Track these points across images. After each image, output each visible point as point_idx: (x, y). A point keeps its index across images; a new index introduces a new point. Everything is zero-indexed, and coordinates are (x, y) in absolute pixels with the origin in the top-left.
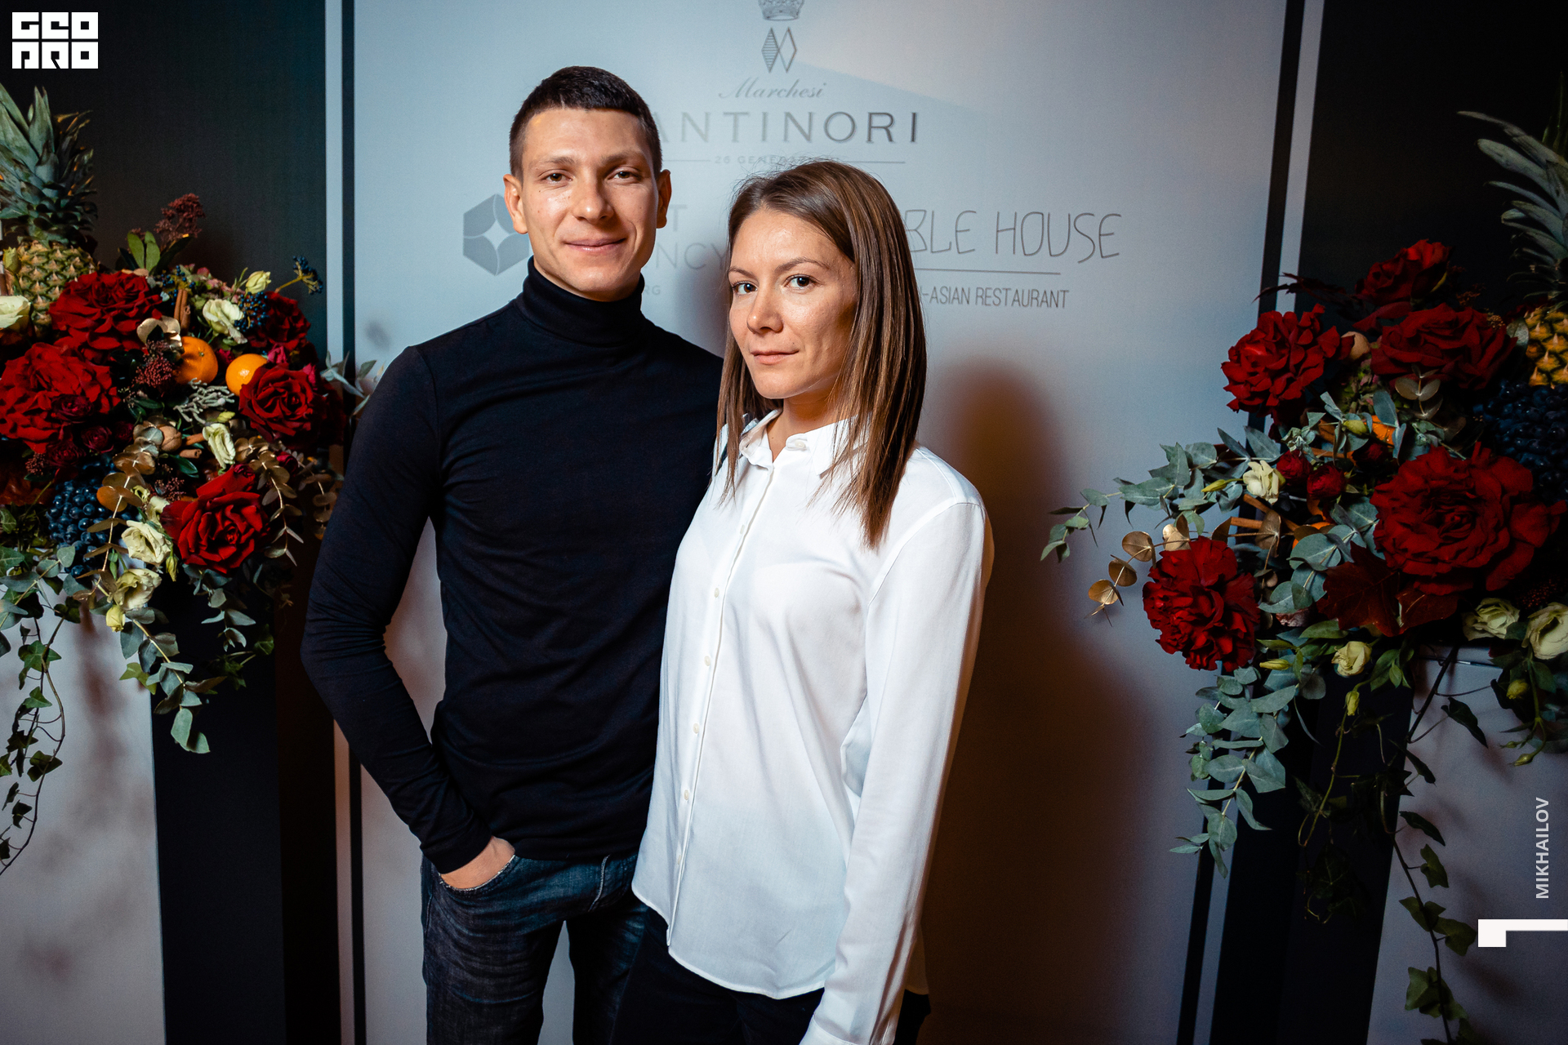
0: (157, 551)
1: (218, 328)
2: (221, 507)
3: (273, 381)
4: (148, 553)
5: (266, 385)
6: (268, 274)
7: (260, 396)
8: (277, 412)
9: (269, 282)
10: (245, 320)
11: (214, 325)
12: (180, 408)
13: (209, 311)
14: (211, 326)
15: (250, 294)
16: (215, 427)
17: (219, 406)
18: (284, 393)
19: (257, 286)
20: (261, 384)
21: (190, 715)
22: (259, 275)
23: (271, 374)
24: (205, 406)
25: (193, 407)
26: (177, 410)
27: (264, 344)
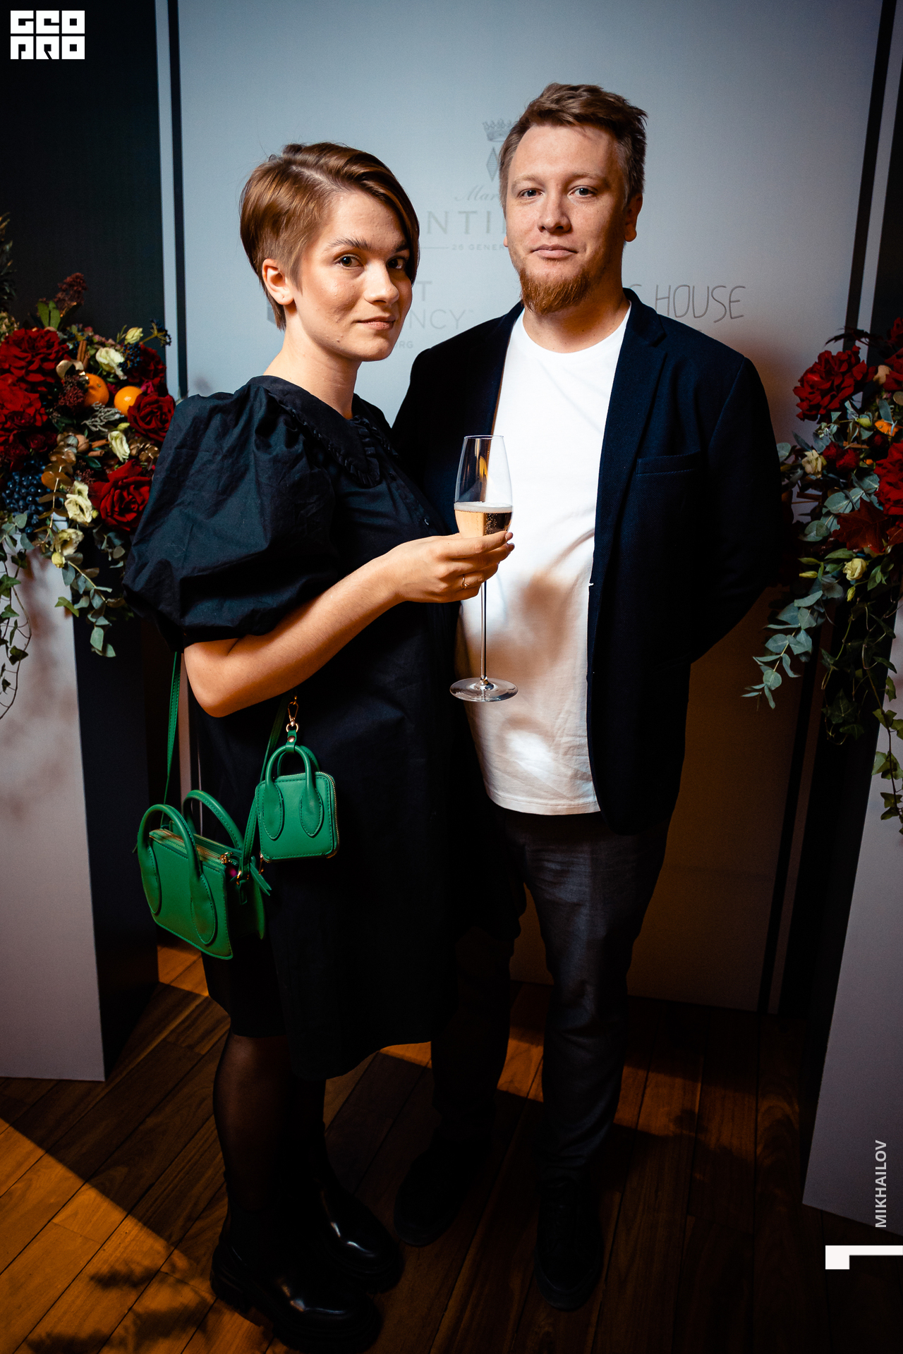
0: (87, 514)
1: (107, 369)
2: (125, 487)
3: (150, 404)
4: (82, 516)
5: (145, 406)
6: (141, 330)
7: (143, 413)
8: (153, 425)
9: (142, 335)
10: (125, 362)
11: (104, 367)
12: (88, 422)
13: (101, 356)
14: (102, 367)
15: (129, 344)
16: (115, 433)
17: (116, 420)
18: (157, 412)
19: (134, 338)
20: (142, 405)
21: (101, 632)
22: (135, 331)
23: (147, 399)
24: (106, 421)
25: (97, 421)
26: (85, 424)
27: (137, 380)
